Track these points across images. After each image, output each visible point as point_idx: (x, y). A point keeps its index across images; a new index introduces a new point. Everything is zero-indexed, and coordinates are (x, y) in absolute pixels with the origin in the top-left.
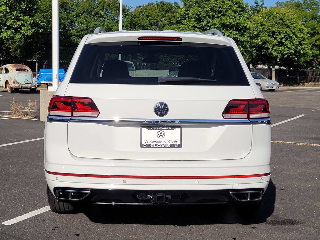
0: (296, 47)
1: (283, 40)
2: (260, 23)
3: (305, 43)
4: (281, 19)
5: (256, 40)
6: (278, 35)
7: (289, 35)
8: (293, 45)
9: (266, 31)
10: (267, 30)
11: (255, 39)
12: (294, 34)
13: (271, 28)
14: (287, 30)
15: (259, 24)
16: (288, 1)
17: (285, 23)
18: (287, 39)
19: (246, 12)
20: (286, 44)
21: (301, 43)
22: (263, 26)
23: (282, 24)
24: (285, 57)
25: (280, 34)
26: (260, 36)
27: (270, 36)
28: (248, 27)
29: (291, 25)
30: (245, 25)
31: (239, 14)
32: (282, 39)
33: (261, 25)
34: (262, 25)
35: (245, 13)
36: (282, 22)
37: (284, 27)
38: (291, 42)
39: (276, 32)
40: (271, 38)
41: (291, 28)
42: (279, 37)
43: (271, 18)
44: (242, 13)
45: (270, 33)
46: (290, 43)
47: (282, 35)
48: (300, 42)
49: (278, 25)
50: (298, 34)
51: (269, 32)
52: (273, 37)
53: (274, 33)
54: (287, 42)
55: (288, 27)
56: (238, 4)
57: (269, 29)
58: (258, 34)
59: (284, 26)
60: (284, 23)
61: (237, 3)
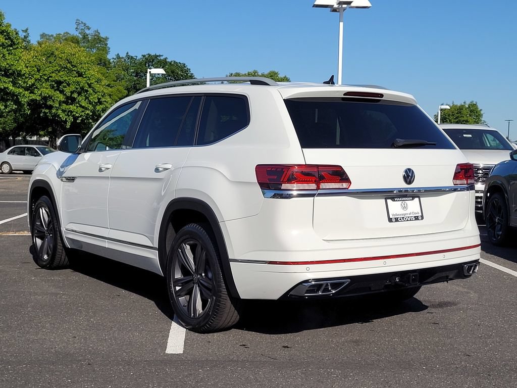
0: (94, 107)
1: (75, 95)
2: (36, 66)
3: (105, 101)
4: (69, 63)
5: (30, 93)
6: (66, 87)
7: (82, 88)
8: (90, 104)
9: (47, 80)
10: (48, 78)
11: (29, 91)
12: (90, 85)
13: (54, 75)
14: (79, 79)
15: (33, 67)
16: (60, 34)
17: (75, 69)
18: (79, 94)
19: (18, 48)
20: (79, 101)
21: (101, 100)
22: (41, 72)
23: (71, 71)
24: (78, 121)
25: (69, 85)
26: (37, 88)
27: (53, 87)
28: (23, 72)
29: (85, 72)
30: (18, 69)
31: (7, 51)
32: (72, 93)
33: (37, 69)
34: (39, 71)
35: (16, 49)
36: (70, 66)
37: (74, 76)
38: (87, 98)
39: (63, 83)
40: (55, 90)
41: (84, 76)
42: (67, 91)
43: (51, 60)
44: (11, 48)
45: (54, 83)
46: (85, 100)
47: (73, 88)
48: (99, 99)
49: (64, 71)
50: (97, 86)
51: (52, 81)
52: (58, 89)
53: (59, 83)
54: (80, 98)
55: (80, 75)
56: (5, 34)
57: (51, 77)
58: (33, 85)
59: (75, 72)
60: (73, 69)
61: (4, 32)
